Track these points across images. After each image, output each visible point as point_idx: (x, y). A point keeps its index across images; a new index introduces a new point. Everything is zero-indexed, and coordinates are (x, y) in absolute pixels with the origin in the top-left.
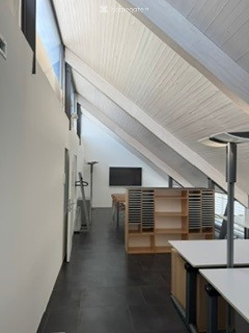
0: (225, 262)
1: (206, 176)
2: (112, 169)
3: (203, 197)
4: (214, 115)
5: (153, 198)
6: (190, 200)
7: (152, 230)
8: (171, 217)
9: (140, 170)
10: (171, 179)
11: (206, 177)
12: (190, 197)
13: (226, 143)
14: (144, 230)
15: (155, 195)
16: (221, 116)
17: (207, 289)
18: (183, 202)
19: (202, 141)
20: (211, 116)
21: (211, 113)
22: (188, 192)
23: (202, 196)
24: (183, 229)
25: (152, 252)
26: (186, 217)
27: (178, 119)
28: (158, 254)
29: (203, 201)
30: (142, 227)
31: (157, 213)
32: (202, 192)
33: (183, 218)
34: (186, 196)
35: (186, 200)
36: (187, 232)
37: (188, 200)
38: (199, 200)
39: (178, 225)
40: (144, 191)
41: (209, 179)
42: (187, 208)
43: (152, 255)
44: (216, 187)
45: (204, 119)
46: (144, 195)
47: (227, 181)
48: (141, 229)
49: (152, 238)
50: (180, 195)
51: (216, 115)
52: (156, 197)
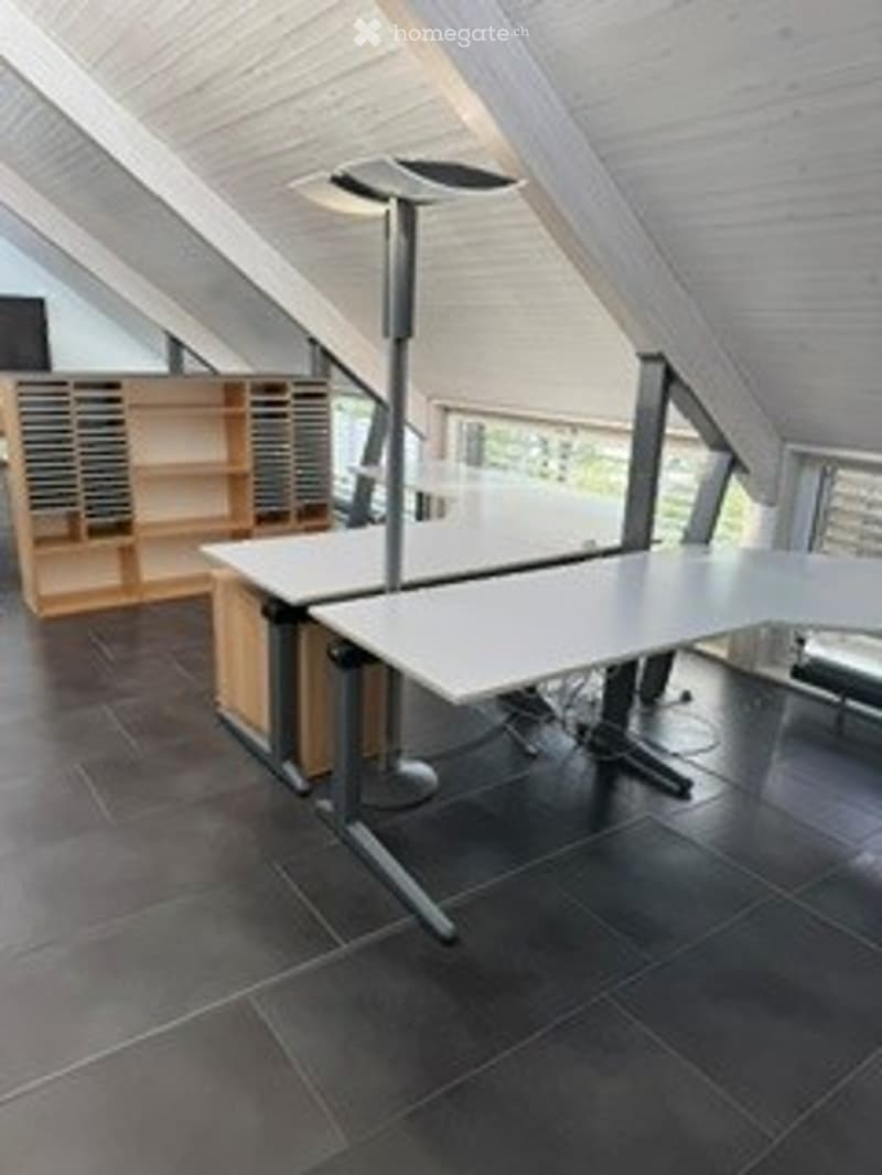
0: (379, 580)
1: (303, 330)
3: (297, 406)
4: (333, 93)
5: (118, 412)
6: (256, 416)
7: (124, 528)
8: (190, 478)
10: (176, 345)
11: (303, 337)
12: (255, 404)
13: (384, 199)
14: (94, 532)
15: (127, 402)
16: (359, 102)
17: (335, 652)
18: (233, 423)
19: (303, 186)
20: (325, 97)
21: (325, 84)
22: (248, 387)
23: (294, 402)
24: (235, 516)
25: (134, 600)
26: (245, 476)
27: (199, 89)
28: (156, 603)
29: (296, 421)
30: (85, 523)
31: (138, 468)
32: (294, 390)
33: (235, 481)
34: (240, 403)
35: (242, 417)
36: (249, 523)
37: (248, 416)
38: (284, 415)
39: (217, 506)
40: (80, 386)
41: (313, 341)
42: (248, 443)
43: (133, 611)
44: (336, 373)
45: (301, 104)
46: (80, 400)
47: (386, 334)
48: (83, 530)
49: (128, 556)
50: (220, 397)
51: (340, 94)
52: (132, 406)
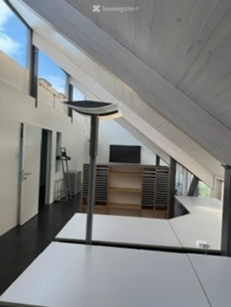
1: (168, 154)
2: (111, 146)
5: (107, 173)
6: (144, 177)
9: (139, 148)
10: (158, 158)
11: (168, 156)
12: (144, 173)
14: (97, 203)
22: (143, 169)
23: (157, 173)
29: (157, 179)
32: (157, 170)
38: (154, 177)
